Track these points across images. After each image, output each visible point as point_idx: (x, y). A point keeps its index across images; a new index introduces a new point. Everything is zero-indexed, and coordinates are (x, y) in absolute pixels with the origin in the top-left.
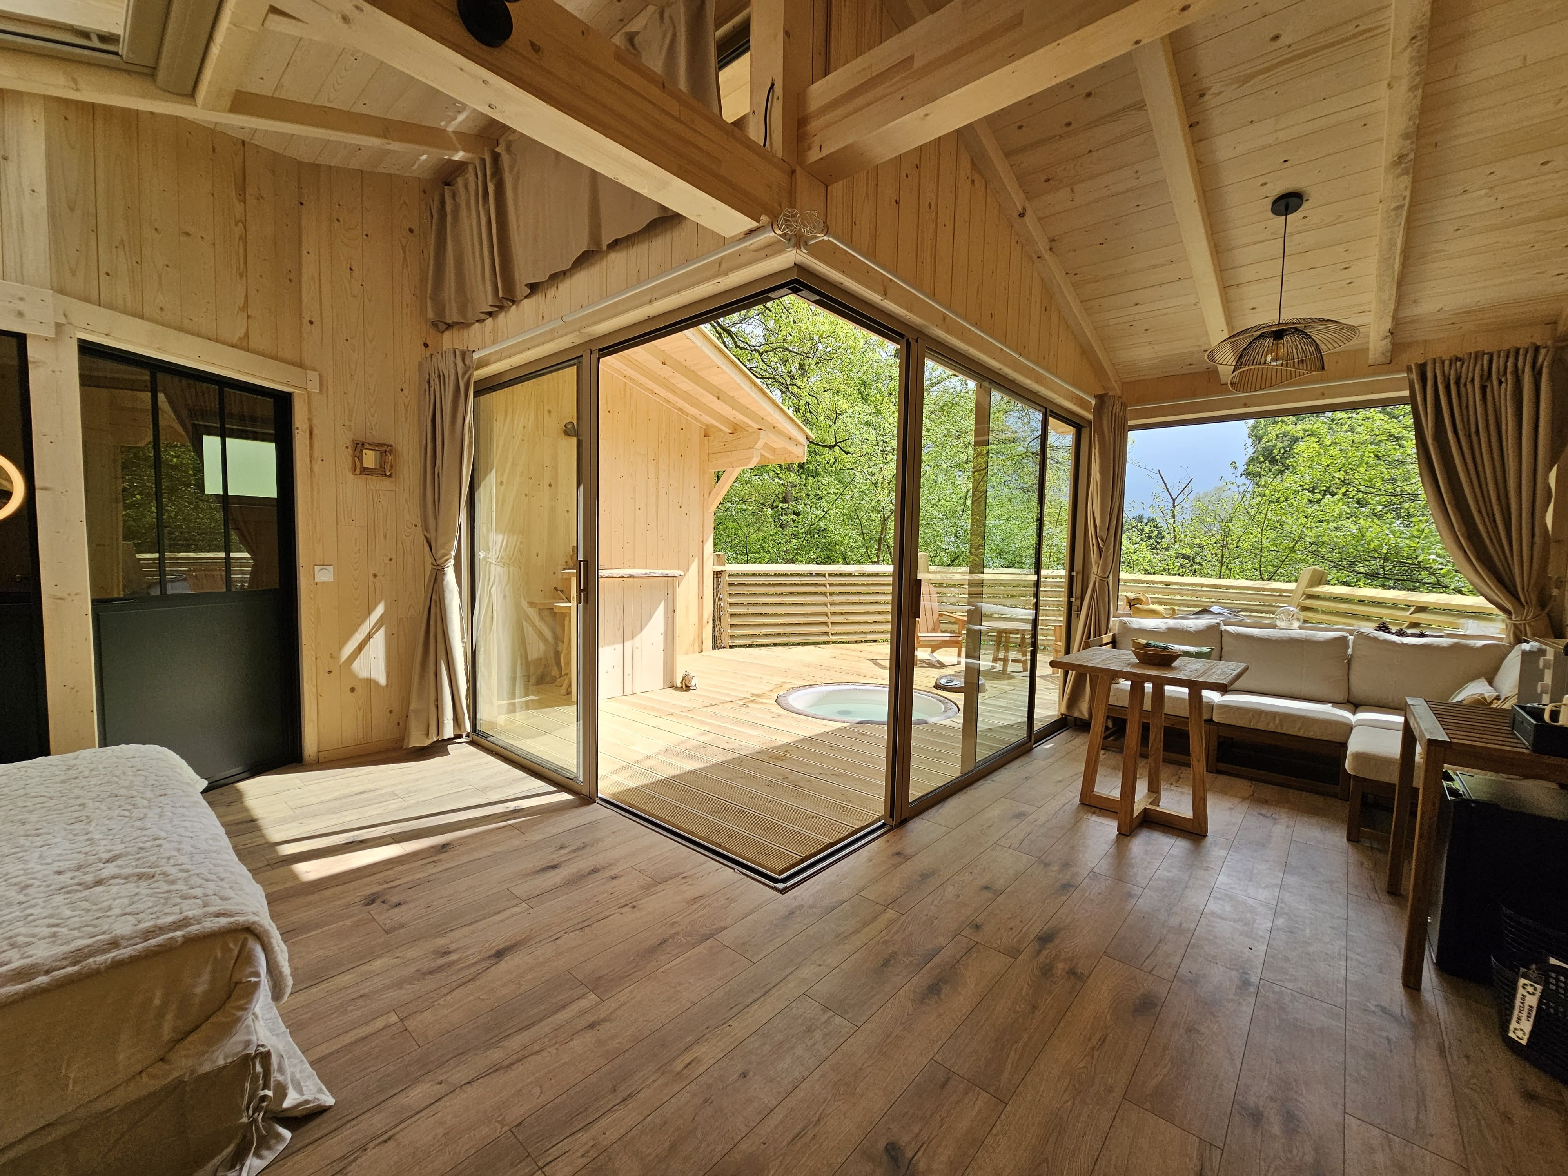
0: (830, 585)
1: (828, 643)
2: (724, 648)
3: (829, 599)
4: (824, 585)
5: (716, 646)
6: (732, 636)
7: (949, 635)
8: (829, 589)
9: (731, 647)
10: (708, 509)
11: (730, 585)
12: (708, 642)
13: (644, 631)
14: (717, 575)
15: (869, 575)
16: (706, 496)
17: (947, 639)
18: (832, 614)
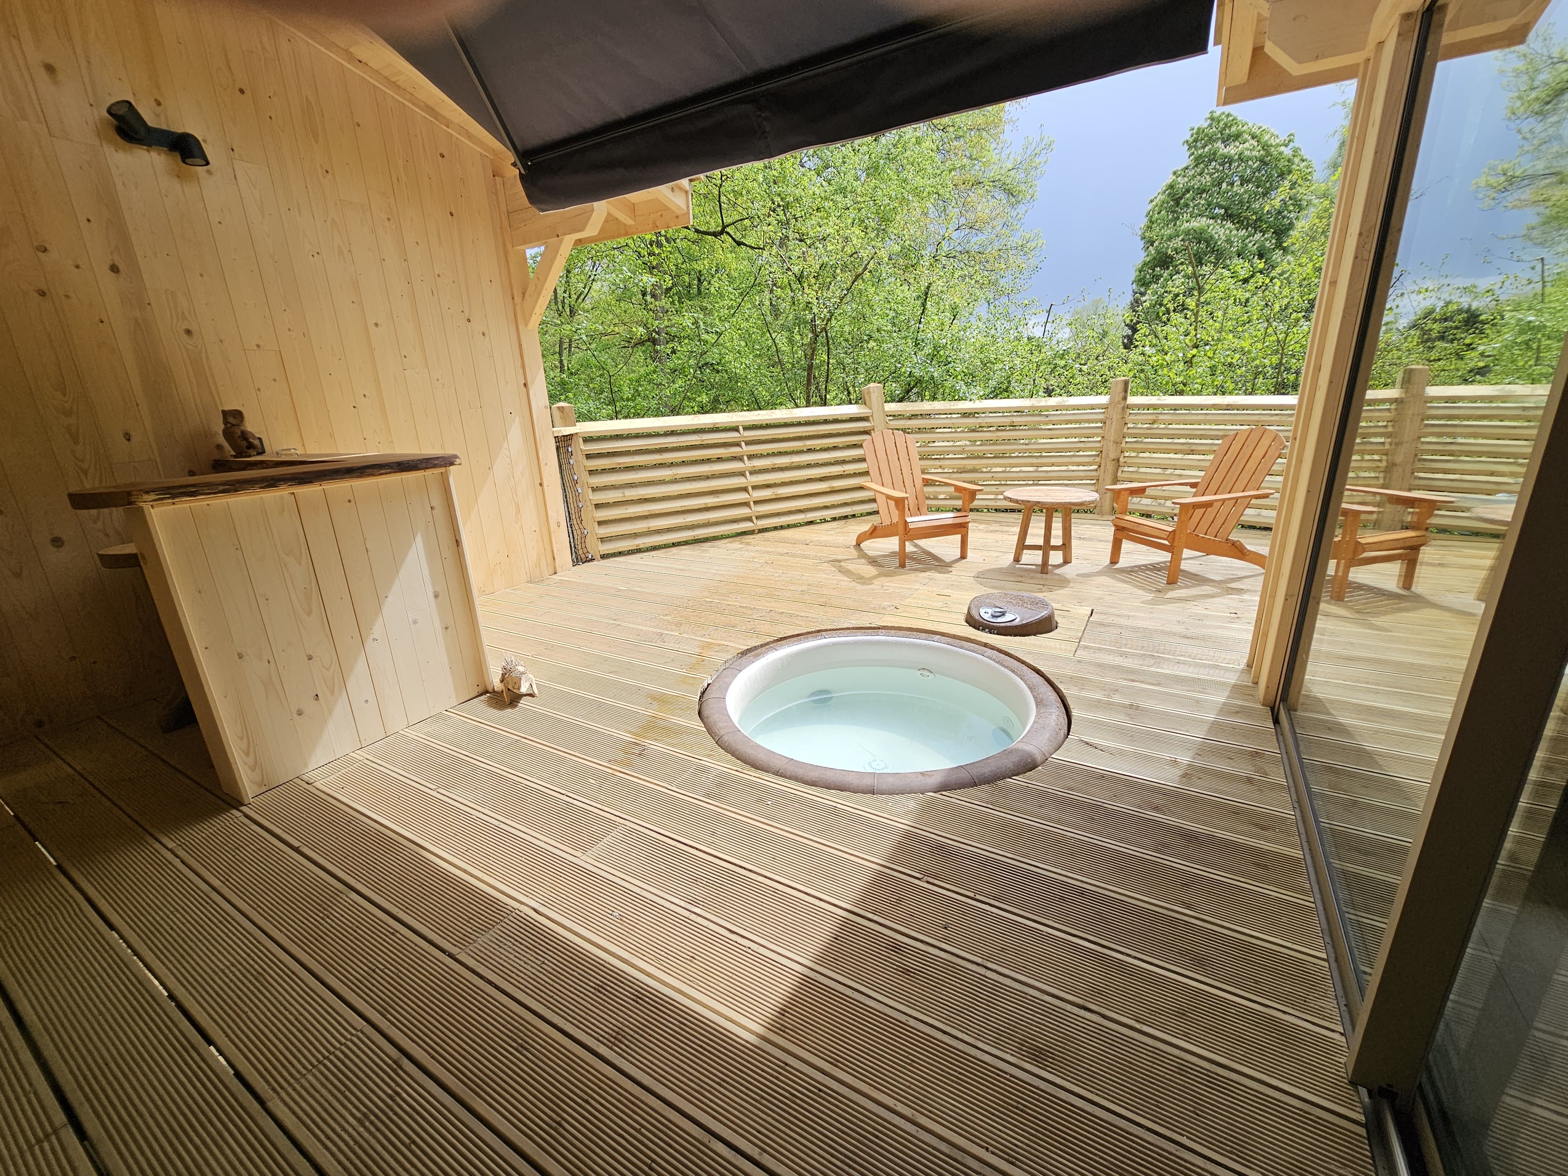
0: (748, 443)
1: (752, 532)
2: (592, 560)
3: (748, 464)
4: (738, 445)
5: (580, 558)
6: (603, 540)
7: (951, 515)
8: (746, 449)
9: (603, 557)
10: (526, 324)
11: (589, 456)
12: (564, 555)
13: (385, 609)
14: (563, 443)
15: (799, 424)
16: (518, 299)
17: (950, 522)
18: (755, 488)
